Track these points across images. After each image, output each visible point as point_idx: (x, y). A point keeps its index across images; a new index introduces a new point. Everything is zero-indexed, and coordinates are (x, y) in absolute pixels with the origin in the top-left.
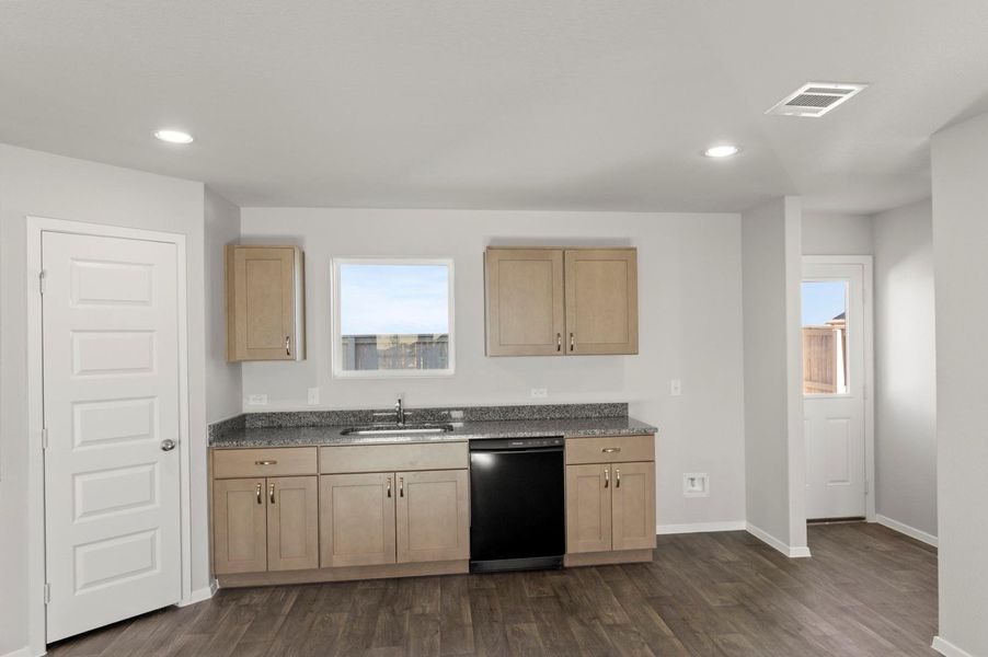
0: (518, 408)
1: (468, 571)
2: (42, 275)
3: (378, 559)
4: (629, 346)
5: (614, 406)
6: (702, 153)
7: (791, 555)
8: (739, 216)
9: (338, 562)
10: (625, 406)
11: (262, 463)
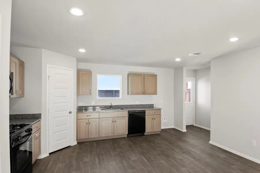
0: (134, 105)
1: (127, 136)
2: (49, 76)
3: (111, 135)
4: (155, 93)
5: (151, 105)
6: (175, 60)
7: (184, 131)
8: (173, 69)
9: (103, 136)
10: (153, 105)
11: (87, 116)
